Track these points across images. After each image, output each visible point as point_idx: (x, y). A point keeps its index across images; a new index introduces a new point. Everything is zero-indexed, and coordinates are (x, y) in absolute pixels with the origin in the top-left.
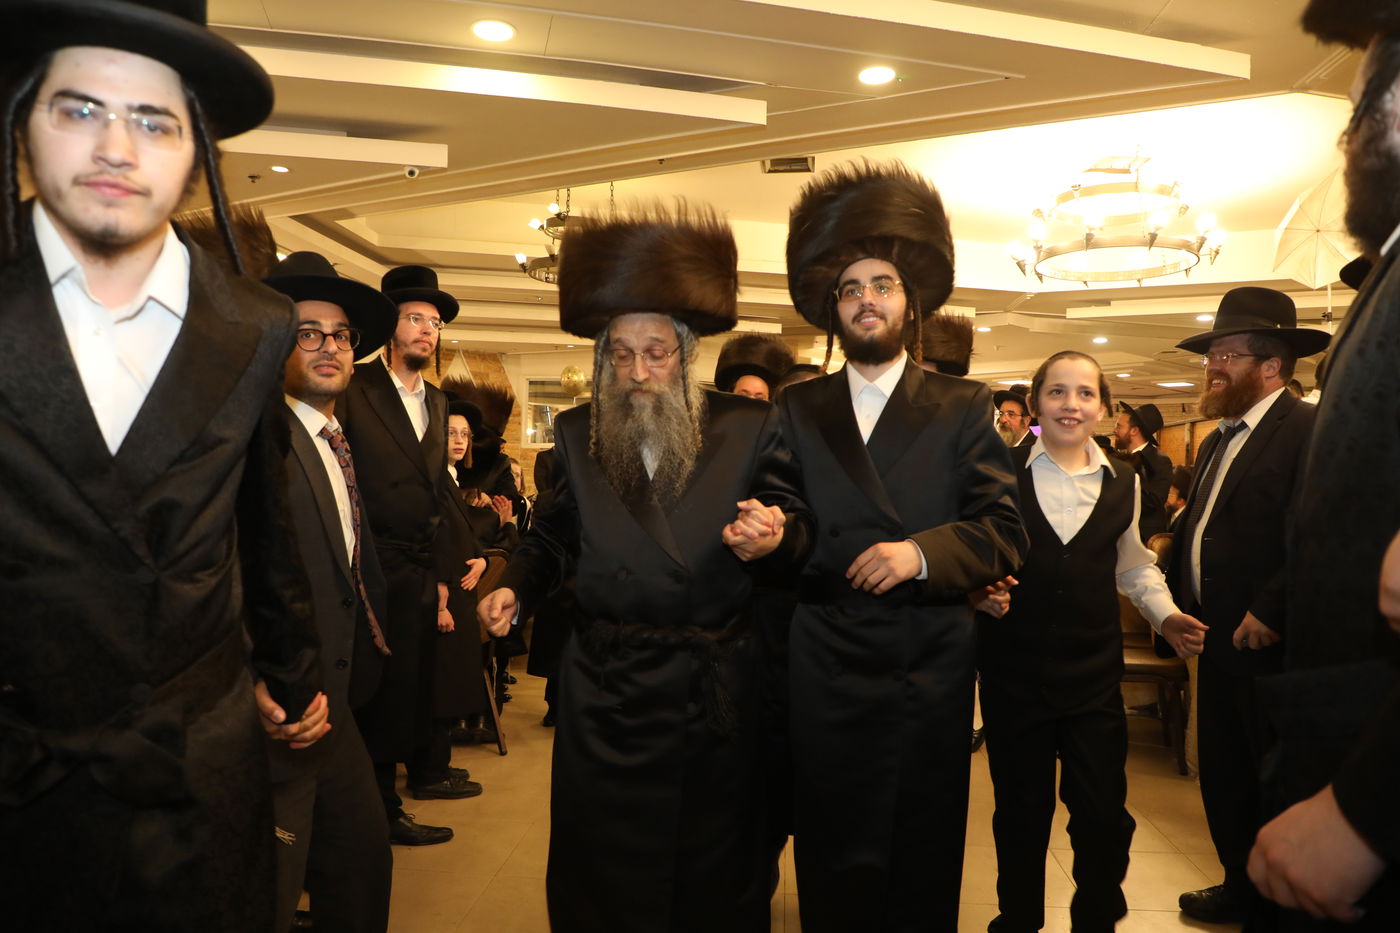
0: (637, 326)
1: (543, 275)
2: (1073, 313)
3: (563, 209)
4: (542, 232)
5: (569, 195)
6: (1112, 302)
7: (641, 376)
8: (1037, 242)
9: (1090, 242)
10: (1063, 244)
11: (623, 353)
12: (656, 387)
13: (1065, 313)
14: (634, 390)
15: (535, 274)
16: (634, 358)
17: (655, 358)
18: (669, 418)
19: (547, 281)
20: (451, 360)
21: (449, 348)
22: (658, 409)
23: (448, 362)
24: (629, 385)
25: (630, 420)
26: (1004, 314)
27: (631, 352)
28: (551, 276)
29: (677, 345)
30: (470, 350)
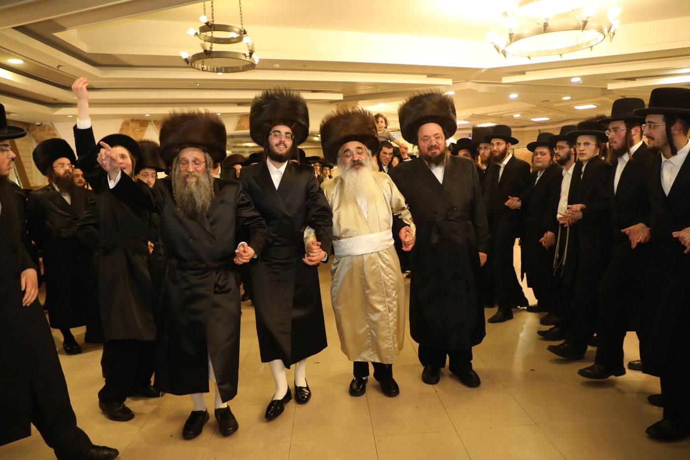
0: (190, 153)
1: (200, 66)
2: (505, 80)
3: (210, 20)
4: (197, 37)
5: (213, 10)
6: (527, 73)
7: (191, 170)
8: (511, 30)
9: (546, 29)
10: (526, 32)
11: (184, 162)
12: (196, 174)
13: (501, 80)
14: (188, 176)
15: (195, 65)
16: (189, 165)
17: (196, 164)
18: (201, 186)
19: (203, 70)
20: (146, 126)
21: (144, 119)
22: (197, 183)
23: (144, 128)
24: (186, 173)
25: (187, 188)
26: (466, 83)
27: (187, 162)
28: (205, 67)
29: (204, 161)
30: (158, 120)
